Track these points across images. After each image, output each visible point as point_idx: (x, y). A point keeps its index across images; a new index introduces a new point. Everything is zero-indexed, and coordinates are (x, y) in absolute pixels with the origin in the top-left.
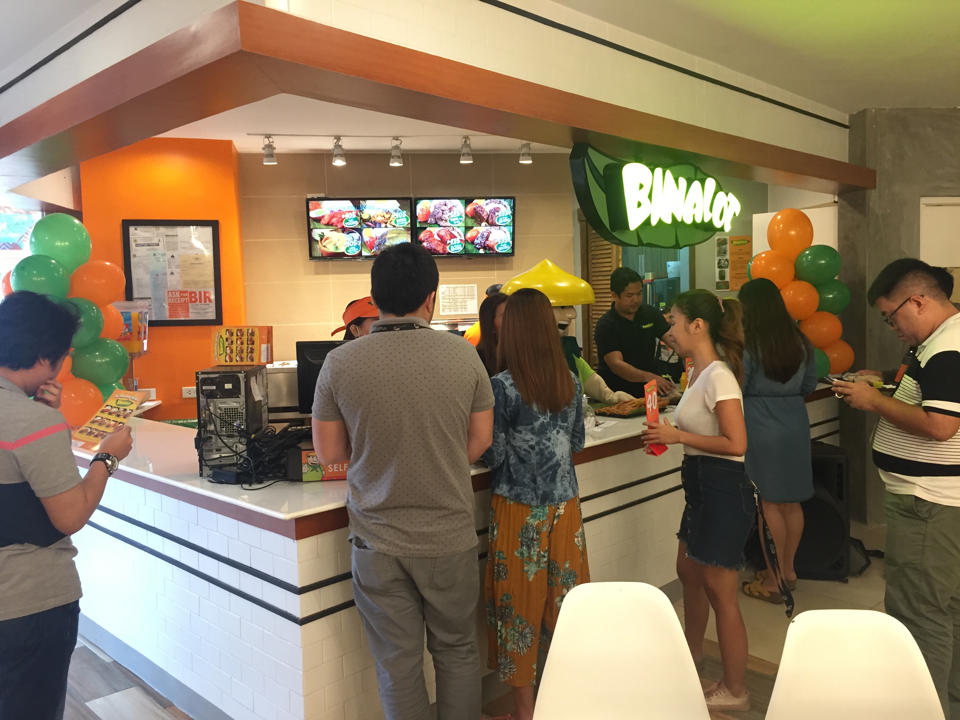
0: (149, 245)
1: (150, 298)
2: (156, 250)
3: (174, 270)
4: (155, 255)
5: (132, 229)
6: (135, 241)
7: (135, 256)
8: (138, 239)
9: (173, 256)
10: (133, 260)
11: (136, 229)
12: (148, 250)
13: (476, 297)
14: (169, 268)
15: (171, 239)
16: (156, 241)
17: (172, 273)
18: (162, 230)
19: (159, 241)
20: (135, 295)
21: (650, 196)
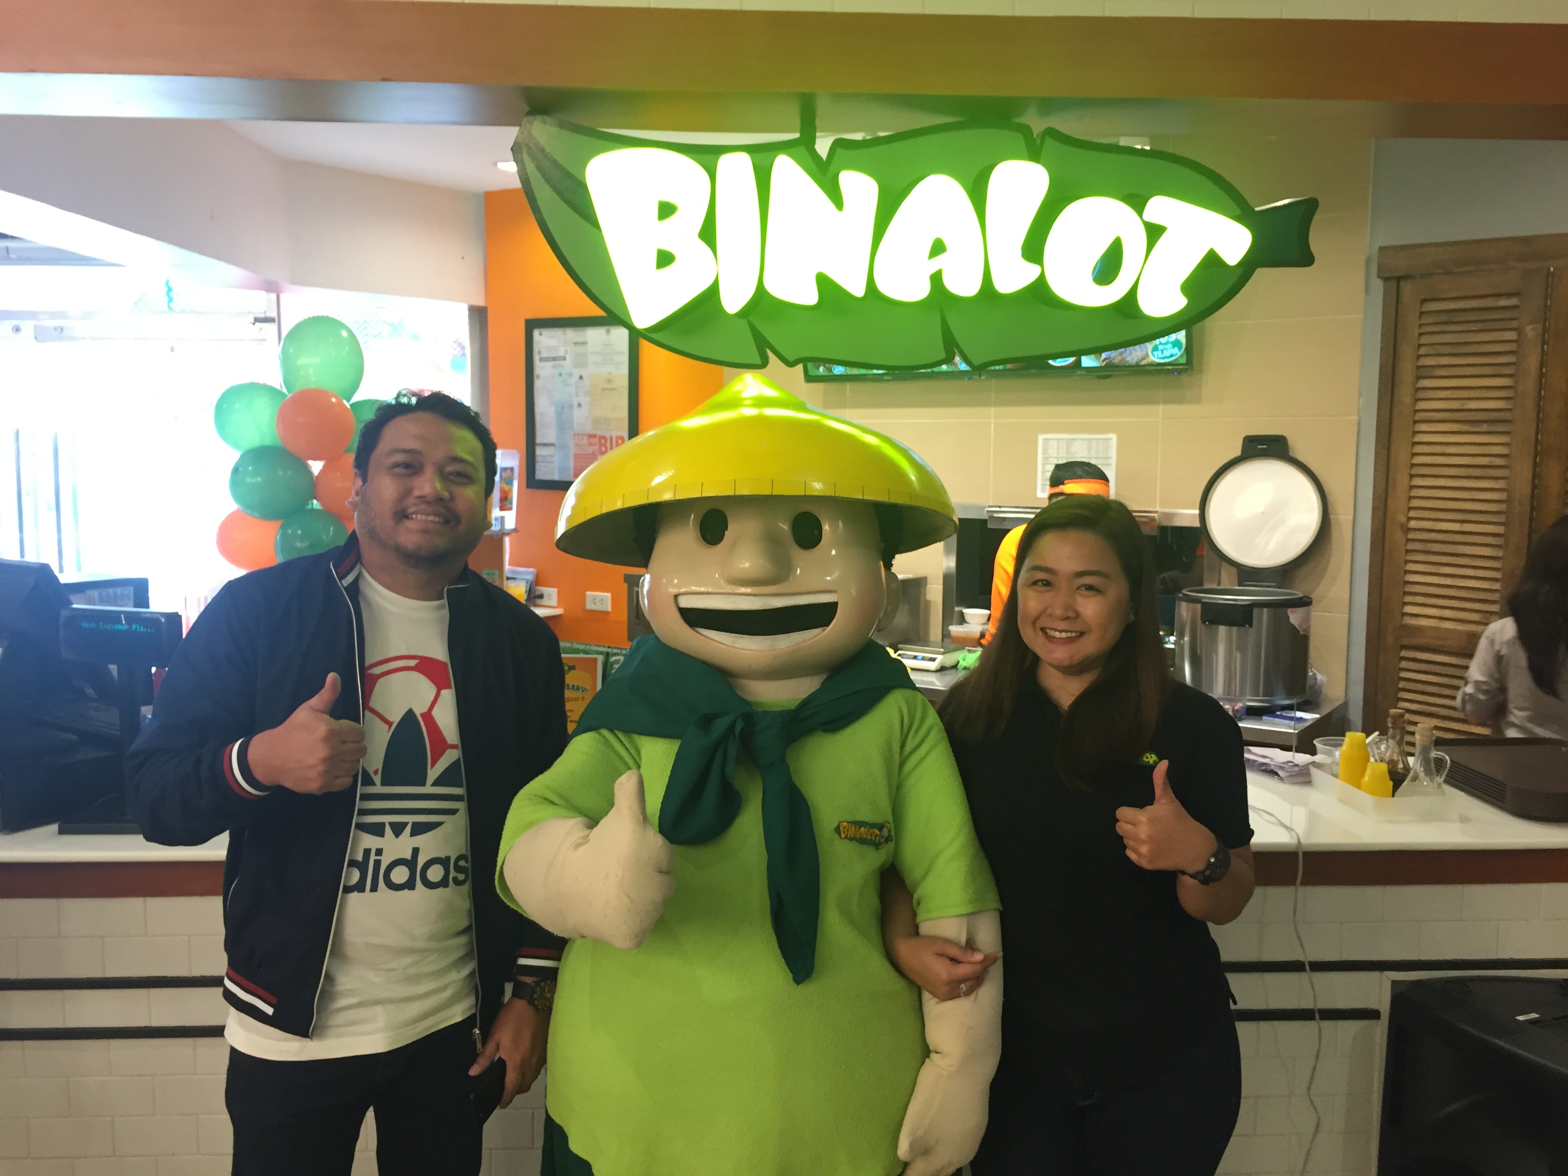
0: (554, 359)
1: (553, 445)
2: (562, 367)
3: (584, 401)
4: (560, 375)
5: (536, 333)
6: (539, 353)
7: (538, 377)
8: (543, 350)
9: (581, 377)
10: (538, 384)
11: (541, 334)
12: (554, 367)
13: (1113, 461)
14: (577, 396)
15: (579, 349)
16: (561, 353)
17: (580, 405)
18: (571, 334)
19: (566, 352)
20: (539, 440)
21: (708, 234)
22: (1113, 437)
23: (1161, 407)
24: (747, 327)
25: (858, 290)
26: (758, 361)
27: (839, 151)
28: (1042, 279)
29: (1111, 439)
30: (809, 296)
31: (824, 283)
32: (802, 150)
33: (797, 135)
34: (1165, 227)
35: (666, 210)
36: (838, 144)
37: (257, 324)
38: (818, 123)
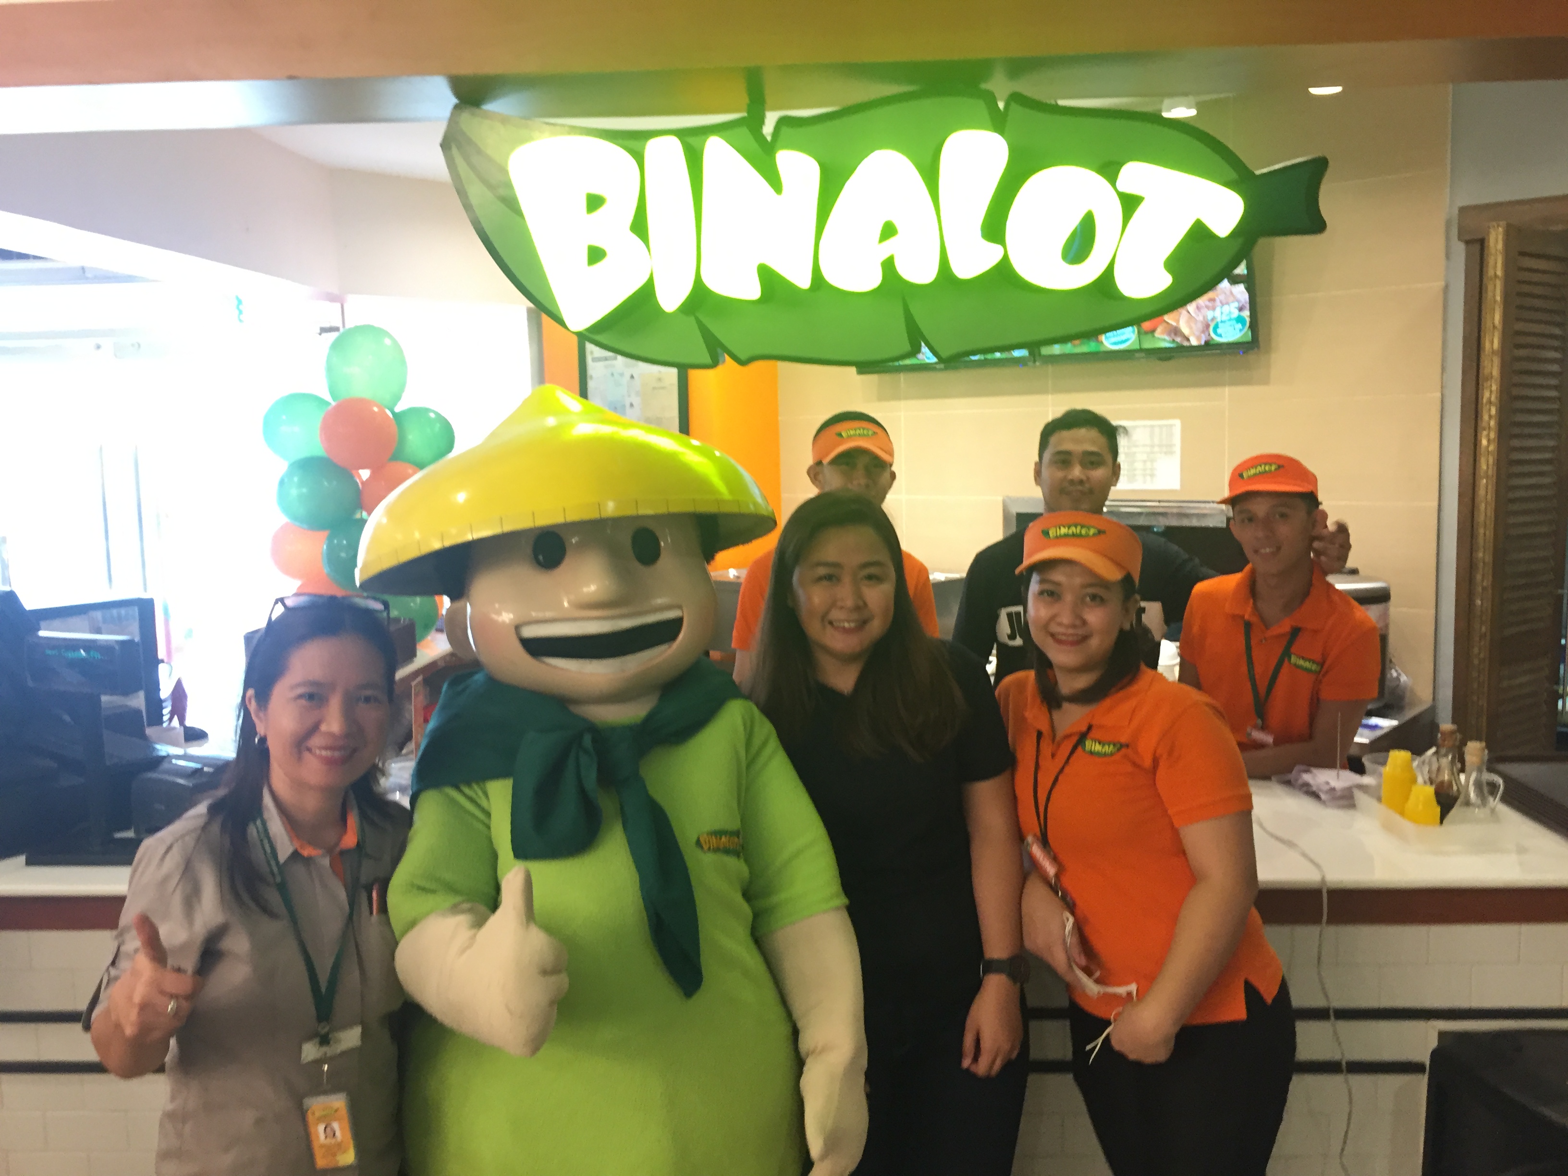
0: (605, 359)
2: (614, 366)
3: (636, 401)
4: (612, 375)
6: (592, 353)
7: (591, 377)
9: (632, 377)
10: (591, 385)
13: (1177, 449)
14: (629, 396)
17: (632, 405)
21: (639, 226)
22: (1177, 423)
23: (1227, 389)
24: (695, 326)
25: (803, 282)
26: (708, 360)
27: (785, 130)
28: (1005, 258)
29: (1175, 425)
30: (752, 291)
31: (767, 276)
32: (744, 131)
33: (745, 114)
34: (1141, 197)
35: (594, 202)
36: (783, 122)
37: (324, 335)
38: (769, 100)
